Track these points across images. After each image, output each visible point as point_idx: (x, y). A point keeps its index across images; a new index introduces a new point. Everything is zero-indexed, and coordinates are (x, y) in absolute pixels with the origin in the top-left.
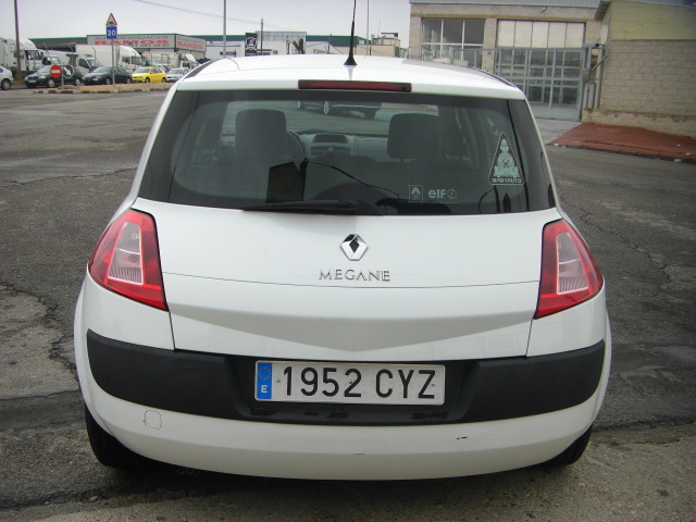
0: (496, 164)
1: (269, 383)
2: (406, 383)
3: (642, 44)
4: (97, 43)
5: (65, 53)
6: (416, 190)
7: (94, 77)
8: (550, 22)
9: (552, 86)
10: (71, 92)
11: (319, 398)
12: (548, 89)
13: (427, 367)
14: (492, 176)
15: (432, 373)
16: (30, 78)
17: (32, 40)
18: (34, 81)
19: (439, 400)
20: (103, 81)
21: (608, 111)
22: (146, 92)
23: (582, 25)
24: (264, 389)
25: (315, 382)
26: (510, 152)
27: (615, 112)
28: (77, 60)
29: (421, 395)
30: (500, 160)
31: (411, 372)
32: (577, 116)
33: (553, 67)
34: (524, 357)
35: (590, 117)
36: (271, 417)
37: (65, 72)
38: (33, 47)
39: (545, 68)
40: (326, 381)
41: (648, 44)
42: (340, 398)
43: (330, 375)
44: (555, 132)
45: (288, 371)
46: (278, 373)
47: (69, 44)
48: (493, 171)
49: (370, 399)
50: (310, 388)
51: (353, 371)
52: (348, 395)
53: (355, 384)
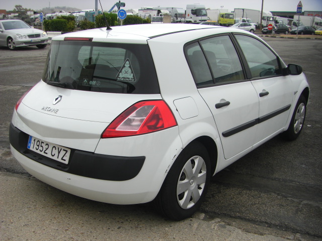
0: (121, 72)
1: (30, 143)
2: (59, 153)
4: (309, 15)
5: (287, 19)
6: (86, 80)
7: (295, 31)
10: (275, 37)
11: (38, 152)
13: (66, 149)
14: (118, 77)
15: (67, 151)
16: (264, 30)
17: (272, 12)
18: (266, 31)
19: (66, 162)
20: (300, 33)
22: (313, 39)
24: (29, 145)
25: (38, 146)
26: (130, 67)
28: (292, 22)
29: (62, 159)
30: (123, 70)
31: (61, 149)
34: (93, 153)
36: (26, 154)
37: (274, 28)
38: (271, 15)
40: (41, 146)
42: (42, 153)
43: (42, 145)
45: (35, 140)
46: (32, 141)
47: (291, 15)
48: (119, 75)
49: (49, 156)
50: (37, 148)
51: (47, 144)
52: (45, 153)
53: (47, 149)
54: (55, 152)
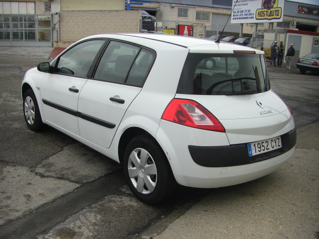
1: (251, 150)
2: (276, 143)
3: (77, 12)
8: (26, 2)
9: (24, 32)
11: (262, 152)
12: (22, 33)
15: (279, 139)
19: (281, 146)
21: (65, 42)
23: (34, 3)
24: (250, 153)
25: (260, 148)
27: (68, 42)
29: (278, 146)
31: (276, 139)
32: (51, 45)
33: (23, 22)
35: (57, 45)
39: (19, 23)
40: (263, 146)
41: (79, 12)
42: (266, 151)
43: (263, 144)
44: (46, 53)
45: (255, 145)
46: (253, 147)
49: (271, 149)
50: (260, 149)
51: (267, 142)
52: (267, 149)
53: (267, 146)
54: (273, 143)
